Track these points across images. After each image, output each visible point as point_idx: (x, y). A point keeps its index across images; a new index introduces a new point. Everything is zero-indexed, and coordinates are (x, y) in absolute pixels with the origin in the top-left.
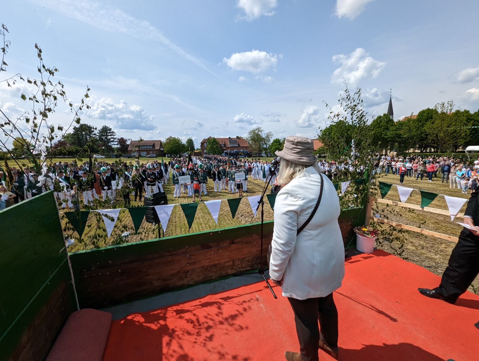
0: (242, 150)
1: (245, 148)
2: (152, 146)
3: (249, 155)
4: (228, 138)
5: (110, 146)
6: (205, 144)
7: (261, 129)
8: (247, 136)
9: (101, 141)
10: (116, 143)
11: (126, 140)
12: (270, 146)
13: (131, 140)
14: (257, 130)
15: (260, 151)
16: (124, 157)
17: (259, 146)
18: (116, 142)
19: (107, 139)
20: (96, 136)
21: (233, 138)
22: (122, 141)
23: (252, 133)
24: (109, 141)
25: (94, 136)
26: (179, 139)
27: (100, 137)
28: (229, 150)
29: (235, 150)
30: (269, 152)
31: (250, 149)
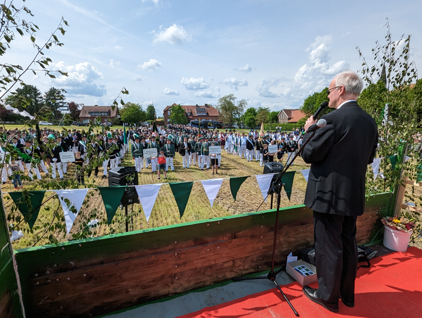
0: (210, 120)
1: (215, 118)
2: (108, 112)
3: (220, 126)
4: (195, 106)
5: (58, 111)
6: (169, 112)
7: (234, 96)
8: (217, 104)
9: (48, 106)
10: (66, 108)
11: (78, 105)
12: (243, 116)
13: (83, 105)
14: (229, 97)
15: (232, 121)
16: (75, 124)
17: (230, 115)
18: (65, 106)
19: (56, 104)
20: (43, 100)
21: (201, 106)
22: (73, 106)
23: (223, 101)
24: (57, 106)
25: (40, 99)
26: (139, 106)
27: (47, 100)
28: (196, 120)
29: (203, 120)
30: (242, 123)
31: (220, 119)
